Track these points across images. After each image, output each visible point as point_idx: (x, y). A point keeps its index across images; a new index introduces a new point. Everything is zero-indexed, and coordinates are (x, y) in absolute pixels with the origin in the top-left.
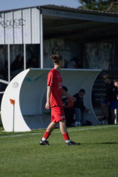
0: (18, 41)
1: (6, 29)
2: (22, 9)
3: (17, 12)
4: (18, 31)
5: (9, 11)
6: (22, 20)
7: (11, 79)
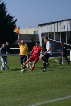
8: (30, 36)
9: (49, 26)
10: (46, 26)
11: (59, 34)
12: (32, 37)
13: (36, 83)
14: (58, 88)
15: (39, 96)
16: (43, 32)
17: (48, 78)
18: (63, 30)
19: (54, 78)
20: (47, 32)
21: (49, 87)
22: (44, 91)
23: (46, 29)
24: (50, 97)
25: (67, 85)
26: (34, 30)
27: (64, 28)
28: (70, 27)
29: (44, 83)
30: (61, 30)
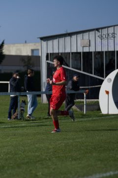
0: (111, 49)
1: (103, 40)
2: (114, 26)
3: (111, 28)
4: (111, 41)
5: (105, 28)
6: (114, 33)
7: (106, 77)
9: (62, 40)
10: (56, 41)
11: (78, 55)
13: (35, 149)
14: (77, 159)
15: (40, 173)
16: (49, 52)
17: (58, 140)
18: (88, 48)
19: (69, 139)
20: (58, 52)
21: (59, 157)
22: (50, 164)
23: (55, 47)
24: (62, 177)
25: (94, 155)
26: (33, 48)
27: (90, 46)
28: (100, 44)
29: (51, 148)
30: (84, 48)
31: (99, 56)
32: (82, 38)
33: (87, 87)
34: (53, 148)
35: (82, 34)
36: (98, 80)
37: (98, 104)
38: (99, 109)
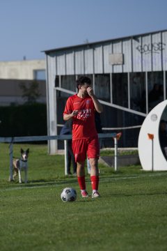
0: (157, 68)
1: (144, 54)
2: (162, 32)
3: (156, 35)
4: (157, 56)
5: (147, 35)
6: (162, 43)
7: (149, 111)
8: (22, 84)
9: (79, 54)
10: (70, 57)
11: (106, 79)
12: (28, 87)
13: (33, 227)
14: (98, 241)
16: (60, 74)
17: (70, 213)
18: (121, 66)
19: (87, 210)
20: (73, 74)
21: (69, 239)
23: (69, 65)
25: (124, 235)
26: (36, 68)
27: (123, 63)
28: (140, 60)
29: (57, 225)
30: (115, 66)
31: (139, 79)
32: (111, 52)
33: (120, 129)
34: (61, 224)
35: (111, 46)
36: (136, 118)
37: (136, 154)
38: (139, 163)
